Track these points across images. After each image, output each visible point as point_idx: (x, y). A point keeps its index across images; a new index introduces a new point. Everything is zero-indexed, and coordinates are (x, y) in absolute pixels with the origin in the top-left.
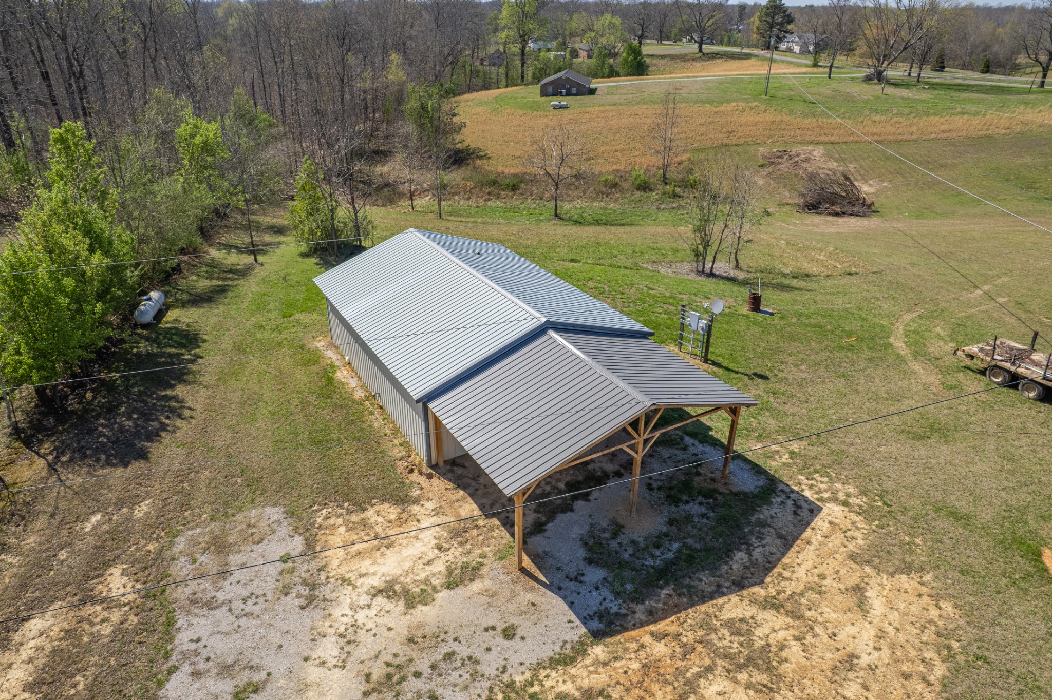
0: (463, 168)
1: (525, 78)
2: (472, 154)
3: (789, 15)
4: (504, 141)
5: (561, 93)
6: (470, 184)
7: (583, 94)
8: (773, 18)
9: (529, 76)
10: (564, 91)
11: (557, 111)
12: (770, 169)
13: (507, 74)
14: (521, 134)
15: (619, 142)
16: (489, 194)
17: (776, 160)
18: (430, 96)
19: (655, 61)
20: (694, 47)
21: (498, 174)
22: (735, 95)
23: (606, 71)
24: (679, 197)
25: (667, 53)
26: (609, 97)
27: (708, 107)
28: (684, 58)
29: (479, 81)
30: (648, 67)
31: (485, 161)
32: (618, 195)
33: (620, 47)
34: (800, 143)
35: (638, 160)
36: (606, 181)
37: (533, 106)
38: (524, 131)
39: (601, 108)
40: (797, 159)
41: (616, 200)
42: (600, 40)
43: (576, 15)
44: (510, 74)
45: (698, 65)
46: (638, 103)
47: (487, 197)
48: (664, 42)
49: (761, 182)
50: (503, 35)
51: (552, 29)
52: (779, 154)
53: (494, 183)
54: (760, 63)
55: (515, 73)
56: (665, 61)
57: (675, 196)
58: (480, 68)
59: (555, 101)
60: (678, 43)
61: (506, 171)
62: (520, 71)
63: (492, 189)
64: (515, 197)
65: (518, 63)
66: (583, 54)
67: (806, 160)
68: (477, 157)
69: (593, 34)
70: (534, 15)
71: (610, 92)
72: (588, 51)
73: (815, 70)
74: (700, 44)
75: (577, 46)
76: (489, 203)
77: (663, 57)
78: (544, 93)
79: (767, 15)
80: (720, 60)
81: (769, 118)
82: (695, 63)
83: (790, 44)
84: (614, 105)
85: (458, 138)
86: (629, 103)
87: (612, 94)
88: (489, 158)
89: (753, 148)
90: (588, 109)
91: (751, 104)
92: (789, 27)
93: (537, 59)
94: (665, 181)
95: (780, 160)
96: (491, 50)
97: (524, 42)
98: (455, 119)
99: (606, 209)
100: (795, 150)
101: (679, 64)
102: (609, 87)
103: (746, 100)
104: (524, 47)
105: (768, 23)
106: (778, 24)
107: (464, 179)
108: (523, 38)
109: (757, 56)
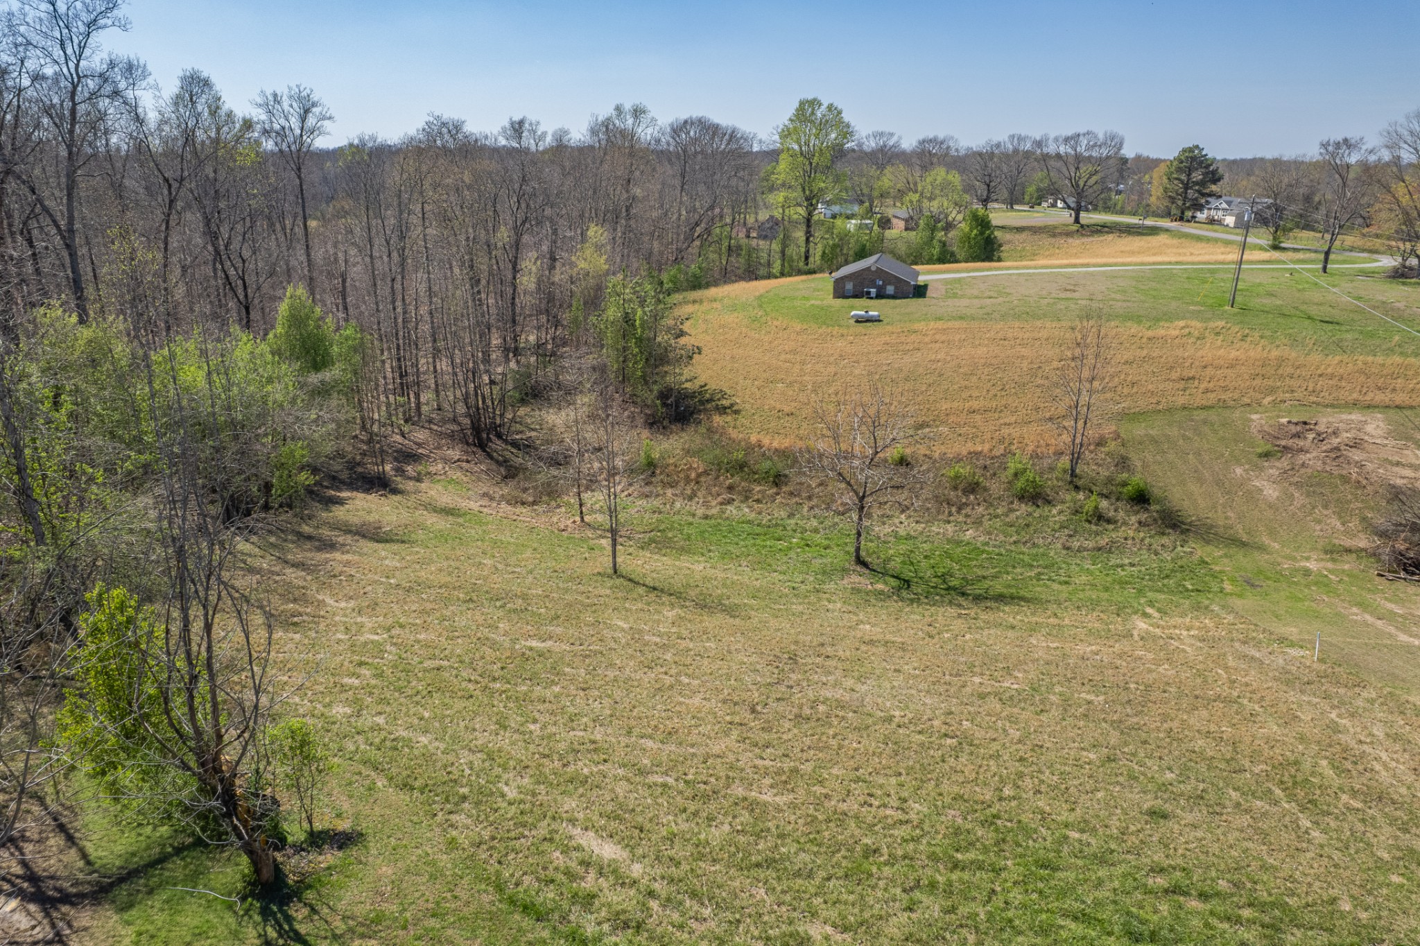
0: (692, 428)
1: (811, 259)
2: (708, 401)
3: (1214, 172)
4: (767, 381)
5: (868, 293)
6: (698, 464)
7: (905, 296)
8: (1189, 175)
9: (816, 259)
10: (873, 290)
11: (861, 328)
12: (1284, 463)
13: (783, 252)
14: (798, 366)
15: (975, 394)
16: (731, 488)
17: (1290, 443)
18: (642, 303)
19: (1008, 236)
20: (1066, 217)
21: (750, 448)
22: (1174, 304)
23: (936, 251)
24: (1109, 521)
25: (1024, 224)
26: (950, 302)
27: (1134, 328)
28: (1051, 232)
29: (739, 262)
30: (1000, 246)
31: (729, 419)
32: (980, 509)
33: (955, 215)
34: (1333, 406)
35: (1015, 432)
36: (957, 477)
37: (821, 317)
38: (803, 363)
39: (939, 325)
40: (1335, 441)
41: (978, 523)
42: (926, 204)
43: (889, 169)
44: (788, 252)
45: (1076, 242)
46: (1003, 317)
47: (726, 496)
48: (1016, 207)
49: (1271, 492)
50: (779, 197)
51: (853, 188)
52: (1294, 429)
53: (741, 466)
54: (1175, 241)
55: (796, 251)
56: (1024, 235)
57: (1099, 517)
58: (744, 241)
59: (858, 308)
60: (1037, 208)
61: (766, 441)
62: (803, 250)
63: (737, 478)
64: (779, 499)
65: (800, 235)
66: (899, 225)
67: (1356, 444)
68: (717, 408)
69: (915, 197)
70: (828, 168)
71: (953, 289)
72: (906, 221)
73: (1276, 255)
74: (1078, 211)
75: (890, 212)
76: (731, 510)
77: (1020, 230)
78: (840, 293)
79: (1179, 170)
80: (1110, 237)
81: (1256, 353)
82: (1070, 240)
83: (1213, 212)
84: (961, 318)
85: (687, 372)
86: (988, 316)
87: (955, 296)
88: (737, 412)
89: (1237, 414)
90: (917, 326)
91: (1212, 325)
92: (1214, 188)
93: (830, 230)
94: (1074, 481)
95: (1301, 443)
96: (763, 216)
97: (811, 207)
98: (683, 340)
99: (958, 543)
100: (1325, 421)
101: (1046, 241)
102: (946, 282)
103: (1197, 315)
104: (810, 214)
105: (1182, 182)
106: (1196, 183)
107: (687, 452)
108: (811, 201)
109: (1167, 230)
